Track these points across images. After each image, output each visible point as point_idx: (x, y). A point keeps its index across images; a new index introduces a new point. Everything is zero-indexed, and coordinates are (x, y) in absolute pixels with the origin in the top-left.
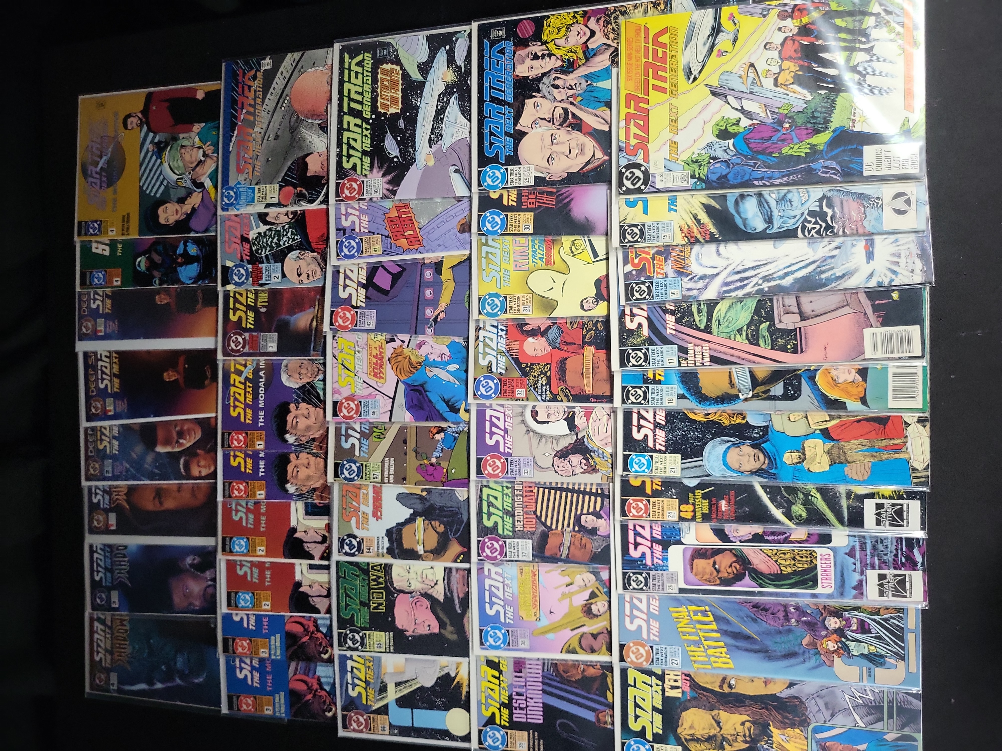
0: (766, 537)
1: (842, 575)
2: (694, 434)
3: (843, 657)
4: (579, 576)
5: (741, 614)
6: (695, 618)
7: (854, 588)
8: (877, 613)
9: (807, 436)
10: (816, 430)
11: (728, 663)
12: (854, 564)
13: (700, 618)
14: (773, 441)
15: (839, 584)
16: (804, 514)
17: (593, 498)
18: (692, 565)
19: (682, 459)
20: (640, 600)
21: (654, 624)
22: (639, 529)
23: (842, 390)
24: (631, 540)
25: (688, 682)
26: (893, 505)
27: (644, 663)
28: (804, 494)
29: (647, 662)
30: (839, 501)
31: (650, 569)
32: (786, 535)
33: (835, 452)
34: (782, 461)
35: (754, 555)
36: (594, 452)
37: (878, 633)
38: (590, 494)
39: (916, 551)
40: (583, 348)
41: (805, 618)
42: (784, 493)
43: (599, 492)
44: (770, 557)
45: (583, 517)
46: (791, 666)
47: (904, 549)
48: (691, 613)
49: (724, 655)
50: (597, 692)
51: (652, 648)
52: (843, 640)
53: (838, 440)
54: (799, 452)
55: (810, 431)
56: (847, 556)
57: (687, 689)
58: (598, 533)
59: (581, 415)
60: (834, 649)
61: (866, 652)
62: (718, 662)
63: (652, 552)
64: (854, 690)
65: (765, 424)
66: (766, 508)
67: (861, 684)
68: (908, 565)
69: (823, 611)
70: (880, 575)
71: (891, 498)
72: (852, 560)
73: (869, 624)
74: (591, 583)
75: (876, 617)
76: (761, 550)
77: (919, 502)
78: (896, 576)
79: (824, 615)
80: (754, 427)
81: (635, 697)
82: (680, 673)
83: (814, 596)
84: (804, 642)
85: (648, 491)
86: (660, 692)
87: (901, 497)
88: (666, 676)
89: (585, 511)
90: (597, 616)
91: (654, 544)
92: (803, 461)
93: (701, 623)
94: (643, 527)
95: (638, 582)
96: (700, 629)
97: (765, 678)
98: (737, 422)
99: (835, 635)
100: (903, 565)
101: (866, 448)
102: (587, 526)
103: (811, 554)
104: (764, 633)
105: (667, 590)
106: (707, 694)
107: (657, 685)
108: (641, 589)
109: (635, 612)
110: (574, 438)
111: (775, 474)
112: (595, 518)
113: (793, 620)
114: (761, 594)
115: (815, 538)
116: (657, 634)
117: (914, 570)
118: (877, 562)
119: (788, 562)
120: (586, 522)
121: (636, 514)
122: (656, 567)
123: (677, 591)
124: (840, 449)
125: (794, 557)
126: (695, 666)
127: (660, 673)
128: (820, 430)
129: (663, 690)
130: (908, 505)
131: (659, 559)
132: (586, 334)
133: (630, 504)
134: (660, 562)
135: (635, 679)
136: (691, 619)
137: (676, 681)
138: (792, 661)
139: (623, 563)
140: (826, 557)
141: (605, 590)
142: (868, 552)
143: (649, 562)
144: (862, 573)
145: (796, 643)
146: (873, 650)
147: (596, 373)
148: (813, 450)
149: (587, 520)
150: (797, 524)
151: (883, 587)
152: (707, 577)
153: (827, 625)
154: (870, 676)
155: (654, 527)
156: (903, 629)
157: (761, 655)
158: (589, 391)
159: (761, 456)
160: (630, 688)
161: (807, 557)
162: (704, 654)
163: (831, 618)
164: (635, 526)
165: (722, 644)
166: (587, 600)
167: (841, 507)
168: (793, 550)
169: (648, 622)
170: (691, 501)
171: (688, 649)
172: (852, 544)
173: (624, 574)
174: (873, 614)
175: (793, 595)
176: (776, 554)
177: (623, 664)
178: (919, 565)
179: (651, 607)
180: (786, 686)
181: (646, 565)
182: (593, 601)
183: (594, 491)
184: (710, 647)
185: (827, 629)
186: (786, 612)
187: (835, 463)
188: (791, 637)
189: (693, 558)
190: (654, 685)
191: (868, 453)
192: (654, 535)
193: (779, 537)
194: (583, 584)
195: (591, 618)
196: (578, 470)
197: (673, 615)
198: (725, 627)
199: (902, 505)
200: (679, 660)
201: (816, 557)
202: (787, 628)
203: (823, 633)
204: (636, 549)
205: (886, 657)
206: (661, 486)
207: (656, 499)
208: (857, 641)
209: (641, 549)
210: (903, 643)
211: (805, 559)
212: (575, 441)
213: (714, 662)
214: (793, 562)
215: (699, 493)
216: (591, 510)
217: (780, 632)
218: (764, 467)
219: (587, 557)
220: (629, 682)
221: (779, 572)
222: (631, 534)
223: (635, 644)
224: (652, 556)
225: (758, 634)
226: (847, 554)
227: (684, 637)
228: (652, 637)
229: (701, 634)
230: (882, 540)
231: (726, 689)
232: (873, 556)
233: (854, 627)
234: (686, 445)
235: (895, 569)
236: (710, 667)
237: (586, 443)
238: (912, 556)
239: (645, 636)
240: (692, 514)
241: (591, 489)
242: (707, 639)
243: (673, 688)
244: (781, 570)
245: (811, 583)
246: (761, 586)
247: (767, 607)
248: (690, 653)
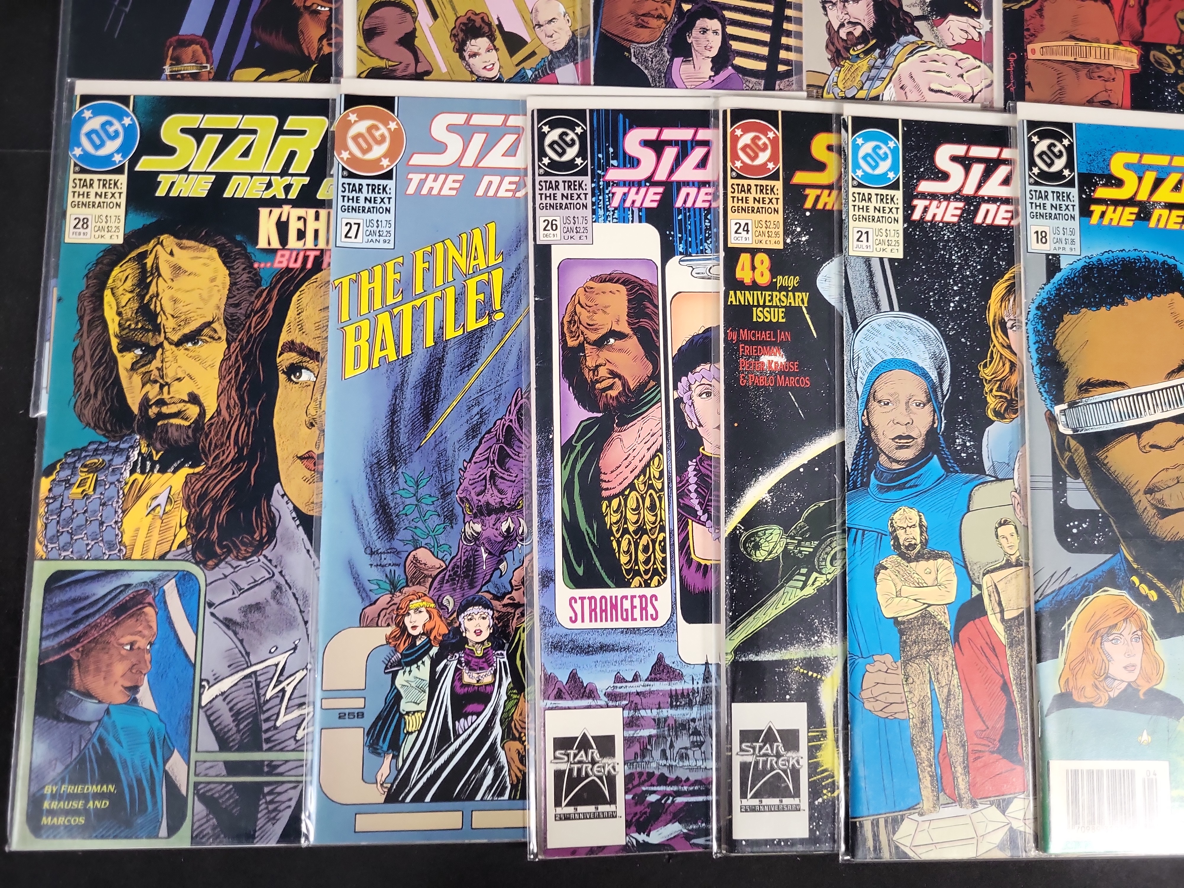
0: (692, 465)
1: (603, 648)
2: (956, 293)
3: (388, 650)
4: (562, 10)
5: (488, 401)
6: (472, 284)
7: (573, 677)
8: (508, 734)
9: (963, 565)
10: (980, 587)
11: (357, 364)
12: (636, 678)
13: (472, 298)
14: (947, 482)
15: (581, 640)
16: (760, 555)
17: (764, 51)
18: (609, 279)
19: (891, 260)
20: (511, 152)
21: (449, 183)
22: (698, 153)
23: (1087, 650)
24: (669, 134)
25: (298, 265)
26: (795, 773)
27: (345, 155)
28: (812, 555)
29: (348, 161)
30: (799, 641)
31: (595, 178)
32: (700, 513)
33: (927, 633)
34: (899, 501)
35: (643, 434)
36: (882, 56)
37: (457, 736)
38: (775, 46)
39: (674, 829)
40: (1136, 42)
41: (485, 556)
42: (812, 508)
43: (781, 68)
44: (643, 472)
45: (715, 24)
46: (357, 519)
47: (679, 800)
48: (485, 277)
49: (378, 354)
50: (257, 44)
51: (388, 176)
52: (434, 651)
53: (956, 639)
54: (925, 544)
55: (976, 572)
56: (654, 660)
57: (281, 262)
58: (678, 60)
59: (971, 30)
60: (409, 626)
61: (405, 706)
62: (358, 338)
63: (639, 184)
64: (299, 676)
65: (987, 464)
66: (774, 463)
67: (319, 694)
68: (639, 809)
69: (506, 601)
70: (611, 739)
71: (814, 768)
72: (645, 673)
73: (478, 714)
74: (545, 40)
75: (497, 731)
76: (660, 450)
77: (806, 835)
78: (611, 780)
79: (495, 603)
80: (978, 439)
81: (254, 132)
82: (322, 245)
83: (547, 579)
84: (423, 554)
85: (800, 178)
86: (268, 195)
87: (815, 790)
88: (312, 212)
89: (731, 30)
90: (460, 49)
91: (660, 190)
92: (902, 555)
93: (460, 299)
94: (703, 164)
95: (560, 146)
96: (442, 298)
97: (321, 456)
98: (990, 399)
99: (444, 630)
100: (640, 799)
101: (942, 706)
102: (695, 32)
103: (656, 572)
104: (442, 454)
105: (542, 216)
106: (270, 312)
107: (288, 188)
108: (542, 154)
109: (478, 139)
110: (916, 12)
111: (866, 485)
112: (714, 52)
113: (478, 527)
114: (546, 448)
115: (696, 581)
116: (425, 191)
117: (628, 825)
118: (645, 733)
119: (631, 517)
120: (704, 31)
121: (740, 144)
122: (602, 191)
123: (542, 240)
124: (937, 643)
125: (645, 532)
126: (346, 281)
127: (320, 196)
128: (980, 597)
129: (274, 203)
130: (797, 809)
131: (624, 200)
132: (1166, 54)
133: (764, 131)
134: (615, 203)
135: (302, 133)
136: (467, 276)
137: (301, 234)
138: (371, 523)
139: (607, 111)
140: (651, 610)
141: (529, 73)
142: (666, 712)
143: (613, 175)
144: (612, 696)
145: (418, 531)
146: (412, 723)
147: (1077, 70)
148: (929, 579)
149: (710, 35)
150: (733, 539)
151: (579, 748)
152: (584, 315)
153: (470, 610)
154: (341, 716)
155: (703, 190)
156: (471, 797)
157: (384, 448)
158: (1033, 51)
159: (908, 454)
160: (274, 120)
161: (647, 562)
162: (378, 305)
163: (488, 621)
164: (705, 143)
165: (406, 351)
166: (500, 26)
167: (784, 645)
168: (662, 529)
169: (456, 167)
170: (781, 280)
171: (390, 266)
172: (685, 671)
173: (580, 114)
174: (507, 723)
175: (546, 526)
176: (651, 486)
177: (340, 105)
178: (642, 837)
179: (496, 180)
180: (304, 510)
181: (606, 166)
182: (499, 42)
183: (783, 54)
184: (396, 320)
185: (462, 609)
186: (501, 509)
187: (901, 633)
188: (434, 521)
189: (628, 282)
190: (287, 180)
191: (929, 710)
192: (684, 191)
193: (693, 495)
194: (542, 19)
195: (453, 36)
196: (835, 16)
197: (477, 233)
198: (452, 358)
199: (797, 795)
200: (361, 241)
201: (648, 585)
202: (458, 510)
203: (449, 601)
204: (646, 143)
205: (395, 757)
206: (813, 209)
207: (781, 196)
208: (434, 683)
209: (647, 156)
210: (433, 800)
211: (642, 557)
212: (907, 14)
213: (358, 330)
214: (631, 528)
215: (801, 300)
216: (736, 45)
217: (445, 494)
218: (882, 458)
219: (615, 29)
220: (290, 118)
221: (605, 494)
222: (685, 134)
223: (396, 135)
224: (630, 184)
225: (441, 438)
226: (660, 659)
227: (419, 255)
228: (416, 178)
229: (430, 299)
230: (700, 745)
231: (285, 360)
232: (658, 722)
233: (469, 678)
234: (928, 270)
235: (629, 779)
236: (345, 317)
237: (903, 39)
238: (663, 817)
239: (418, 160)
240: (747, 281)
241: (788, 48)
242: (418, 313)
243: (282, 227)
244: (610, 499)
245: (580, 571)
246: (566, 448)
247: (510, 463)
248: (378, 270)
